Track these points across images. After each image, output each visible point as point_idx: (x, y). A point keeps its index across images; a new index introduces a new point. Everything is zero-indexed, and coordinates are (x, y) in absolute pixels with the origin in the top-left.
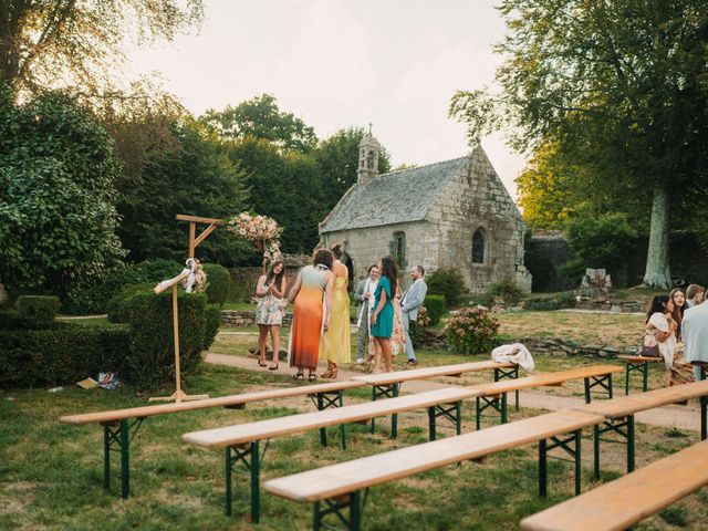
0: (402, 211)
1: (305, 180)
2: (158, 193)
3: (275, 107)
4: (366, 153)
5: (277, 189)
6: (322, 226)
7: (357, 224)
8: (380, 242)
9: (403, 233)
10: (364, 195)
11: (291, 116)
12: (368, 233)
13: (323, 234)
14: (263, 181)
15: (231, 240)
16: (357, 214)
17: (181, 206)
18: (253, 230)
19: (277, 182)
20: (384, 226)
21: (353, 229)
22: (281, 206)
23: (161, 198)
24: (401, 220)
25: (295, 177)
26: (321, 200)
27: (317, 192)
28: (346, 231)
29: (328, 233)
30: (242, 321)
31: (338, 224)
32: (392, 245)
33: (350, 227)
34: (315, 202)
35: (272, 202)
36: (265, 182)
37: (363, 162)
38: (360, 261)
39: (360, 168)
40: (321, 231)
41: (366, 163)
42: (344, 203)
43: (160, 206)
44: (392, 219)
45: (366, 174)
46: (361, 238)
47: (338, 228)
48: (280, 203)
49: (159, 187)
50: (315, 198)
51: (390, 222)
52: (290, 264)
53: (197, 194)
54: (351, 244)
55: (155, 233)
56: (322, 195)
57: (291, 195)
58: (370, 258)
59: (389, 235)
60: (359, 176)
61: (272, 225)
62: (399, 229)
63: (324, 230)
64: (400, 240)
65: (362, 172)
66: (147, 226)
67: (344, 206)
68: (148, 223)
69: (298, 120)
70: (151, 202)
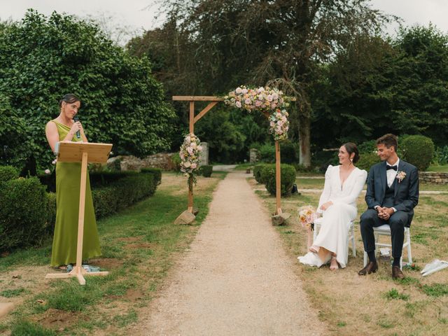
2: (408, 88)
18: (248, 101)
23: (410, 90)
30: (440, 180)
43: (410, 97)
49: (409, 83)
55: (406, 116)
61: (276, 93)
66: (400, 112)
70: (403, 95)
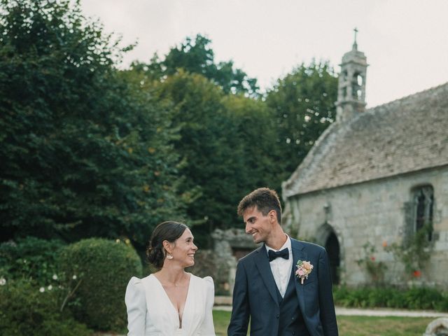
0: (424, 151)
1: (254, 132)
3: (210, 52)
4: (351, 74)
5: (217, 144)
6: (289, 187)
7: (343, 179)
8: (386, 204)
9: (429, 187)
10: (348, 137)
11: (230, 64)
12: (365, 192)
13: (290, 199)
14: (200, 132)
15: (154, 207)
16: (342, 166)
17: (68, 150)
19: (218, 135)
20: (394, 178)
21: (340, 187)
22: (223, 167)
24: (426, 164)
25: (241, 129)
26: (277, 159)
27: (271, 149)
28: (328, 191)
29: (297, 197)
31: (313, 182)
32: (407, 207)
33: (334, 183)
34: (268, 162)
35: (212, 162)
36: (201, 133)
37: (345, 88)
38: (352, 236)
39: (340, 99)
40: (286, 194)
41: (349, 90)
42: (318, 151)
44: (410, 165)
45: (350, 107)
46: (354, 200)
47: (315, 188)
48: (222, 163)
50: (269, 156)
51: (405, 170)
52: (242, 245)
53: (94, 132)
54: (336, 211)
56: (278, 152)
57: (237, 152)
58: (366, 232)
59: (402, 192)
60: (339, 110)
62: (421, 180)
63: (291, 193)
64: (422, 199)
65: (343, 104)
67: (319, 157)
68: (13, 178)
69: (238, 71)
